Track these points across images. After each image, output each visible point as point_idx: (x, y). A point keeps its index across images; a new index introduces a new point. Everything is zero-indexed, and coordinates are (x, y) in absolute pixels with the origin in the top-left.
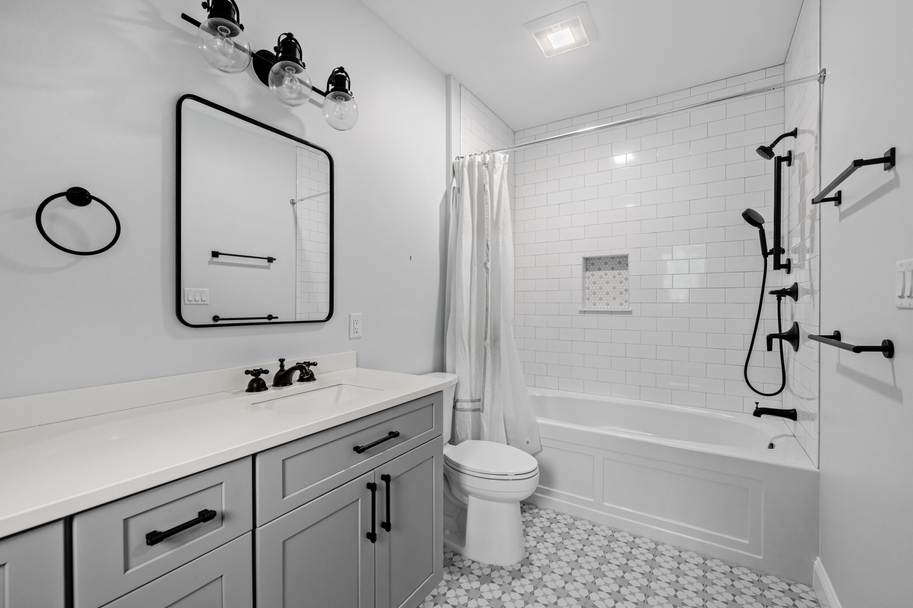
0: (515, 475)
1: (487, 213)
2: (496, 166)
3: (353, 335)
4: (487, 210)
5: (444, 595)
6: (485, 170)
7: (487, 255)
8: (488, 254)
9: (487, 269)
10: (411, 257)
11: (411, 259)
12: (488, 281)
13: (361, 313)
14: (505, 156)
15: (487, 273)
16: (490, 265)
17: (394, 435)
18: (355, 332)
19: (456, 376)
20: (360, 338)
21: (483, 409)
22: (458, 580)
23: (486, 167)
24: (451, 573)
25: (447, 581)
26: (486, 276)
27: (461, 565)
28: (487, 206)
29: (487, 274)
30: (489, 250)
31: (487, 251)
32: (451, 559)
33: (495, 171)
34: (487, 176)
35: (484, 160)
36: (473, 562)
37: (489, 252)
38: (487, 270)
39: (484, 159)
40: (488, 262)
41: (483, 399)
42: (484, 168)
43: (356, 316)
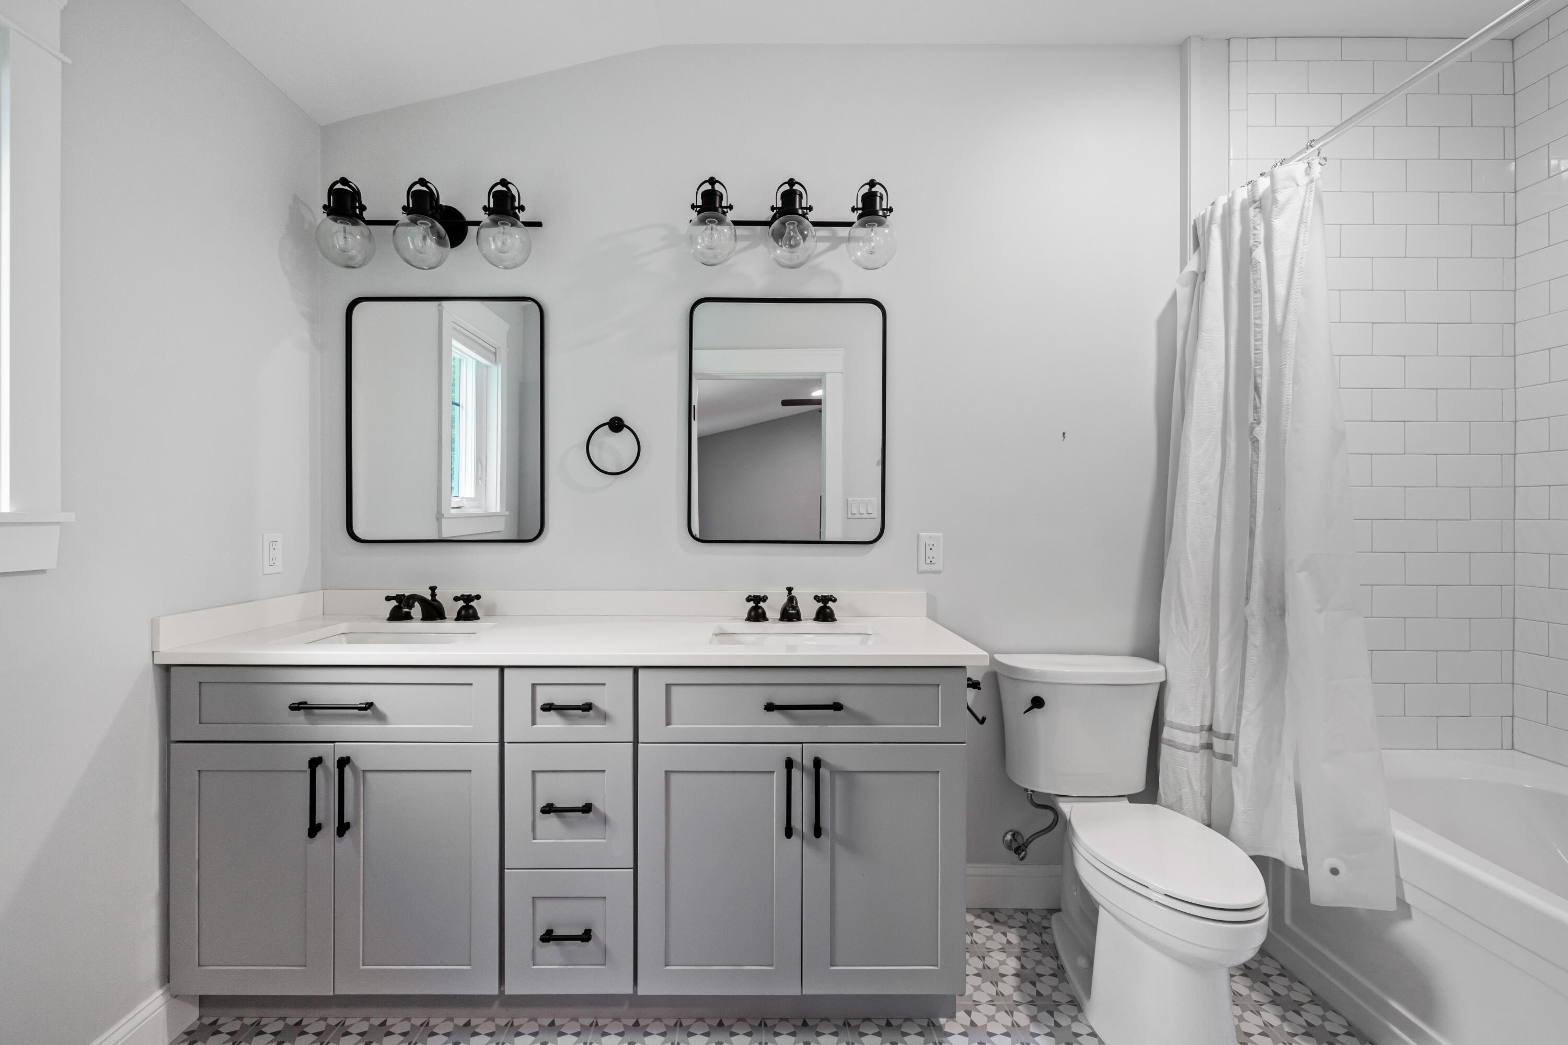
0: (1166, 895)
1: (1257, 312)
2: (1279, 199)
3: (923, 567)
4: (1256, 307)
5: (991, 1035)
6: (1254, 217)
7: (1256, 409)
8: (1258, 405)
9: (1254, 440)
10: (1064, 434)
11: (1065, 437)
12: (1254, 468)
13: (942, 534)
14: (1308, 163)
15: (1256, 449)
16: (1265, 432)
17: (837, 707)
18: (928, 561)
19: (1160, 668)
20: (939, 572)
21: (1237, 759)
22: (1034, 1035)
23: (1255, 208)
24: (1034, 1019)
25: (1014, 1022)
26: (1252, 457)
27: (1064, 1021)
28: (1258, 295)
29: (1254, 453)
30: (1260, 397)
31: (1255, 399)
32: (1058, 1004)
33: (1275, 210)
34: (1258, 227)
35: (1252, 193)
36: (1093, 1034)
37: (1260, 401)
38: (1253, 442)
39: (1252, 190)
40: (1259, 424)
41: (1238, 736)
42: (1252, 211)
43: (931, 537)
